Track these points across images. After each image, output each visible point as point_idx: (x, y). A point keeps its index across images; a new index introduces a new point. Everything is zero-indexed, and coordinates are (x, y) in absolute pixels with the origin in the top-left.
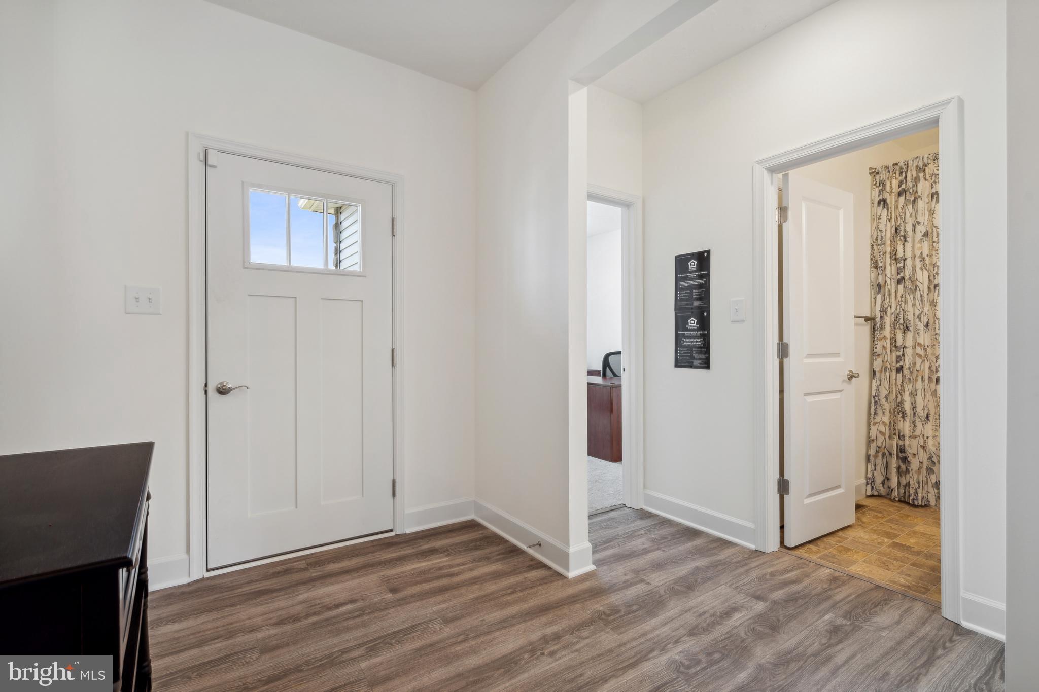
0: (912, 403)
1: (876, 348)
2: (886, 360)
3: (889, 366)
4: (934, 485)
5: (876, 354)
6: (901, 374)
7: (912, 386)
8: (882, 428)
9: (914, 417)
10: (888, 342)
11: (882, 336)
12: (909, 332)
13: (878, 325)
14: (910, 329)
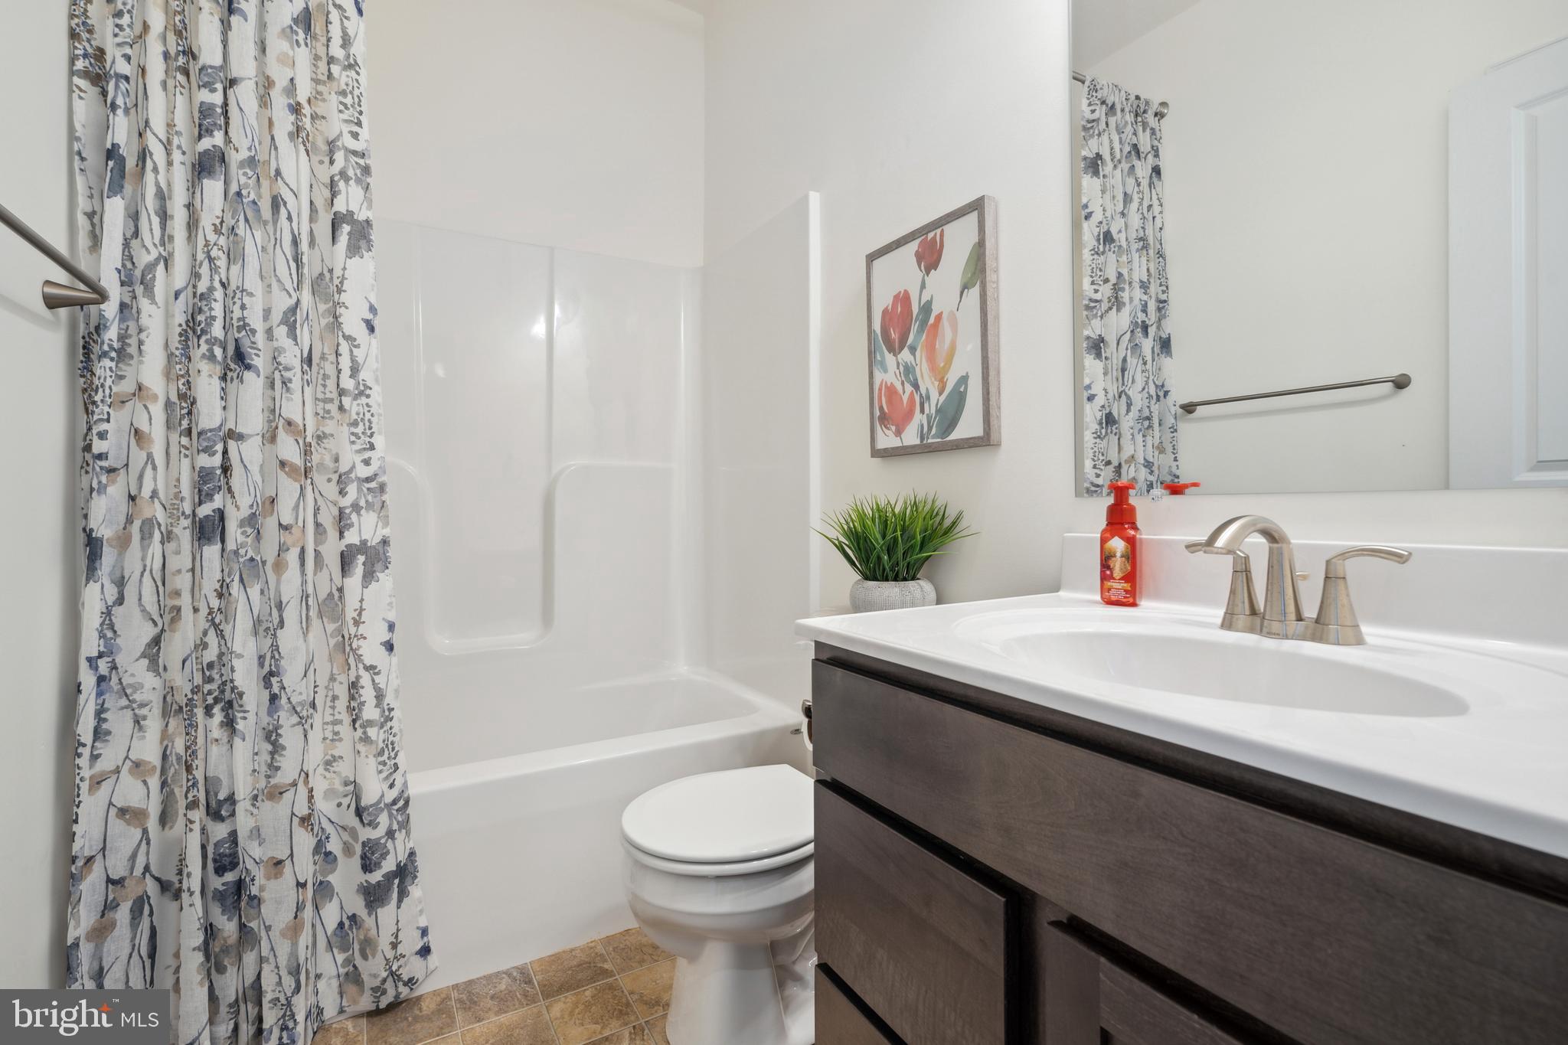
0: (261, 659)
1: (102, 436)
2: (146, 492)
3: (160, 515)
4: (333, 940)
5: (104, 463)
6: (219, 545)
7: (262, 592)
8: (131, 792)
9: (270, 713)
10: (157, 410)
11: (127, 387)
12: (248, 375)
13: (111, 334)
14: (257, 362)
